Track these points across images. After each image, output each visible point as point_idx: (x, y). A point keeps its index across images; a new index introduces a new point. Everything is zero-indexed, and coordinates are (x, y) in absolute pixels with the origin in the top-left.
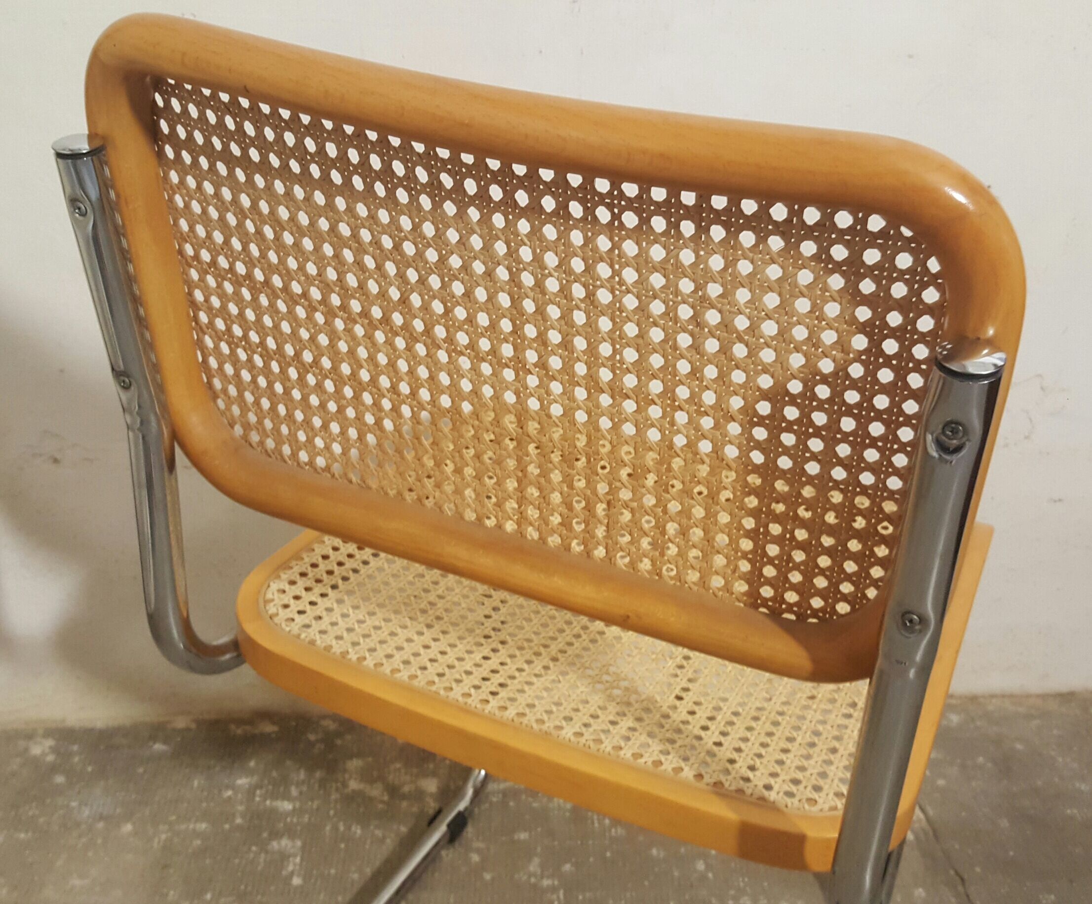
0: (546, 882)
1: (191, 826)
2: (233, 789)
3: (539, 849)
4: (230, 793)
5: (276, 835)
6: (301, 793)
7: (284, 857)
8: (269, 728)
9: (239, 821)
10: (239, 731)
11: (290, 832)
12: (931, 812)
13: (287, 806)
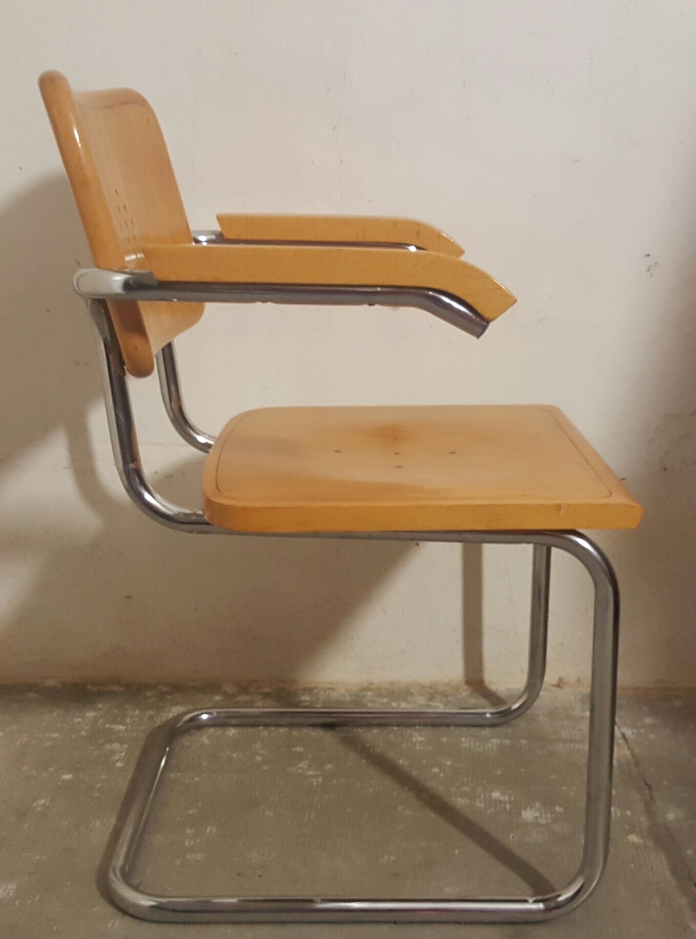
0: (310, 773)
1: (48, 735)
2: (83, 717)
3: (310, 756)
4: (80, 720)
5: (111, 742)
6: (134, 721)
7: (113, 752)
8: (116, 688)
9: (83, 733)
10: (94, 689)
11: (121, 741)
12: (637, 750)
13: (122, 728)
